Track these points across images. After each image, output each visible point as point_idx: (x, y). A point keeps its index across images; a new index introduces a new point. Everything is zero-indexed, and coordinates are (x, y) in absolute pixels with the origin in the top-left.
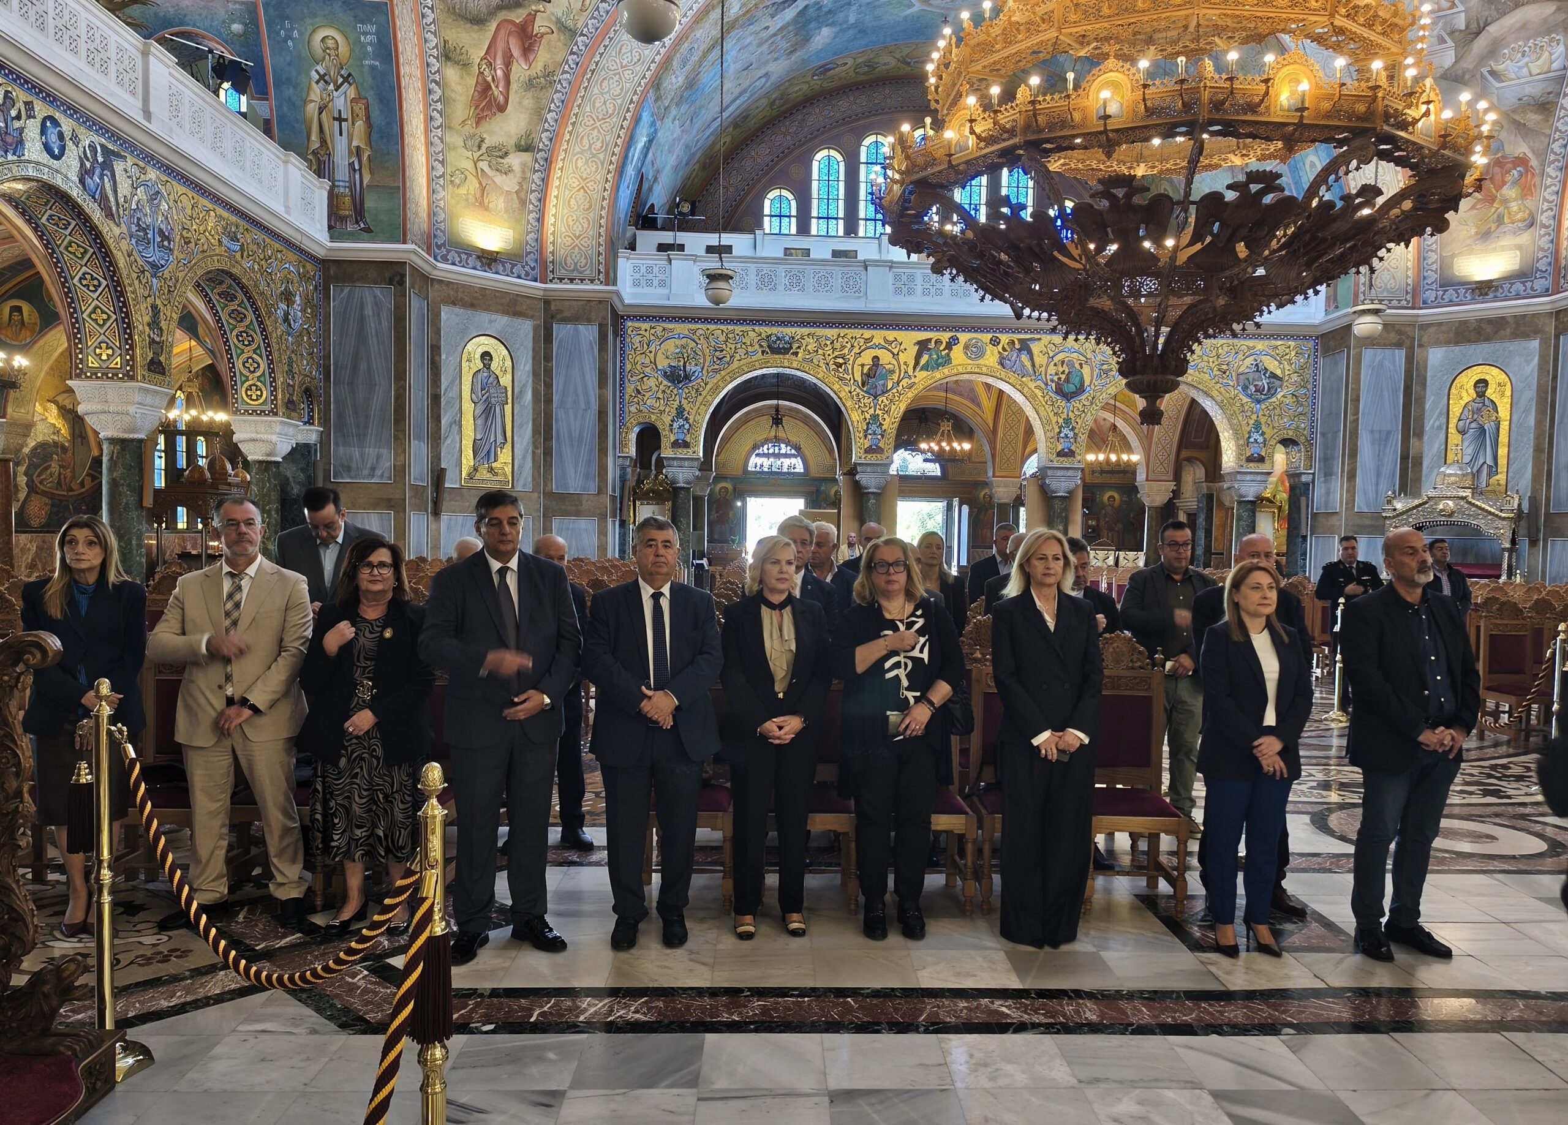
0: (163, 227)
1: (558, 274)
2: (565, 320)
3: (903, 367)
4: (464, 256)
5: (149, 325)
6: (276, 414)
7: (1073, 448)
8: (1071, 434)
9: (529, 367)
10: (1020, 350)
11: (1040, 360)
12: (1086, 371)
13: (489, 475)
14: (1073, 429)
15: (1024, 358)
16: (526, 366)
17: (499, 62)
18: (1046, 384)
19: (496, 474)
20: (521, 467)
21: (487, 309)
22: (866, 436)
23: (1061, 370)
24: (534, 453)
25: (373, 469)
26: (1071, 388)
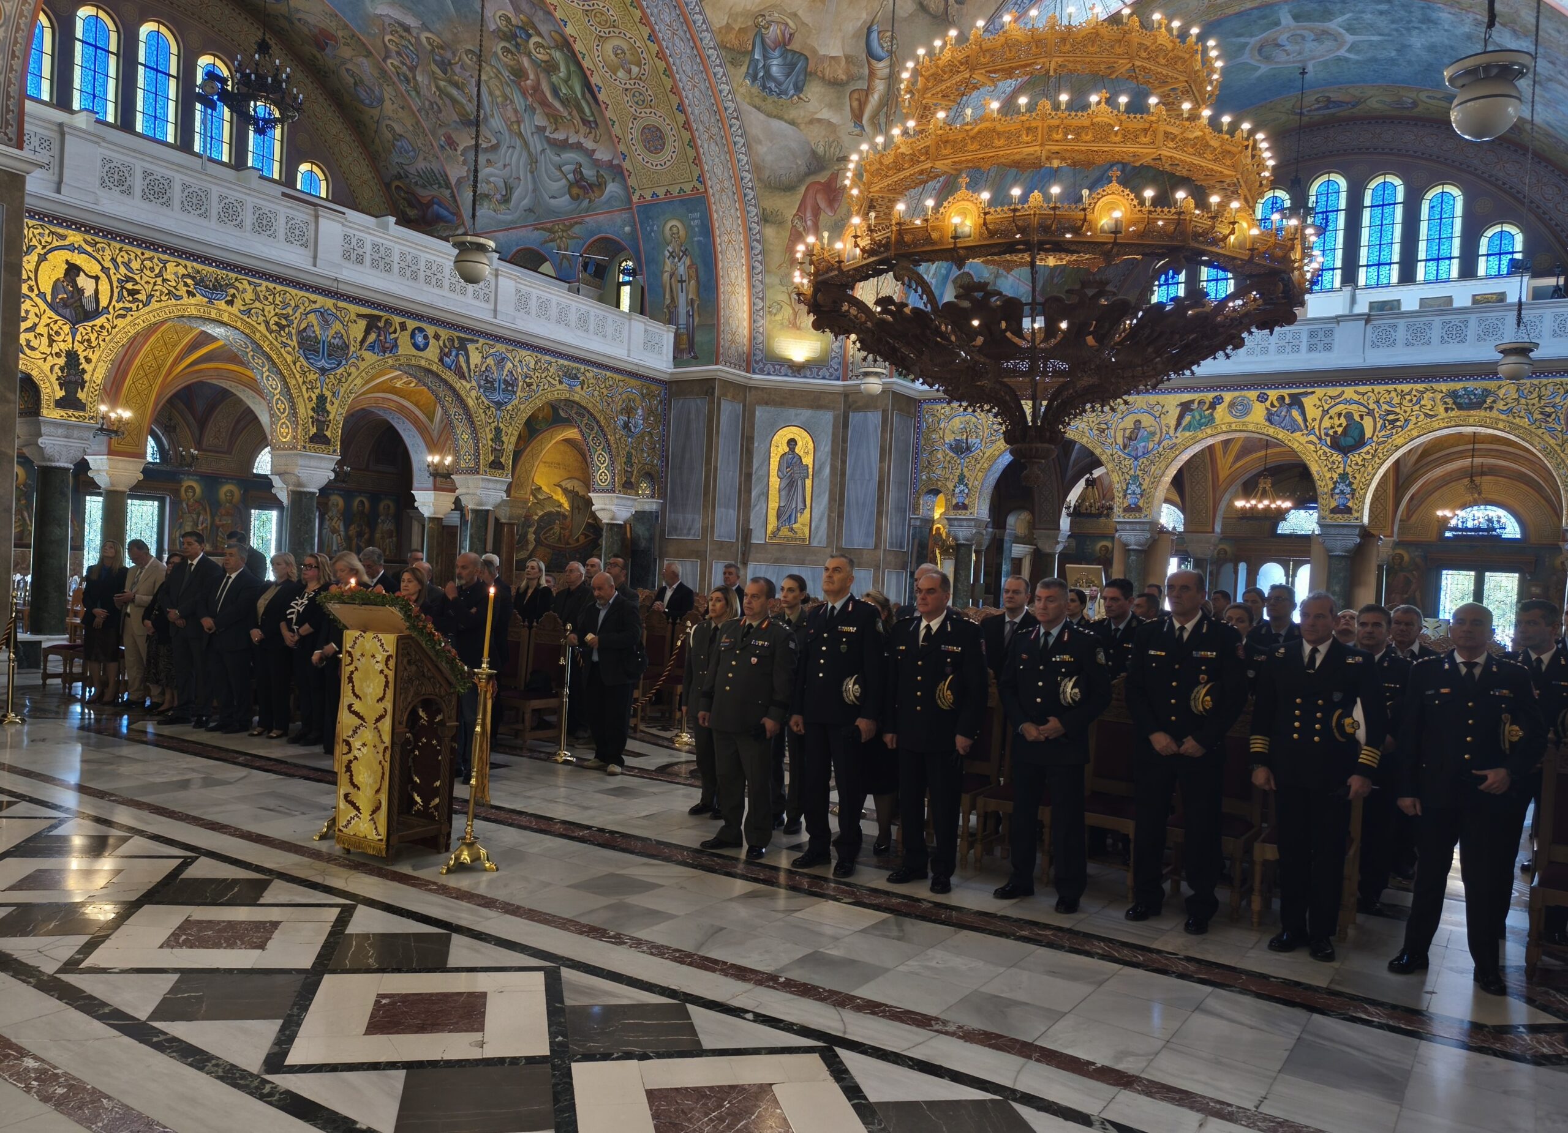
0: (508, 379)
1: (856, 372)
2: (858, 409)
3: (1164, 429)
4: (777, 367)
5: (492, 440)
6: (614, 492)
7: (1350, 504)
8: (1348, 490)
9: (828, 448)
10: (1290, 405)
11: (1312, 412)
12: (1368, 423)
13: (790, 534)
14: (1351, 484)
15: (1295, 413)
16: (826, 448)
17: (809, 214)
18: (1320, 439)
19: (796, 533)
20: (817, 527)
21: (795, 406)
22: (1125, 496)
23: (1337, 422)
24: (829, 516)
25: (690, 529)
26: (1350, 441)
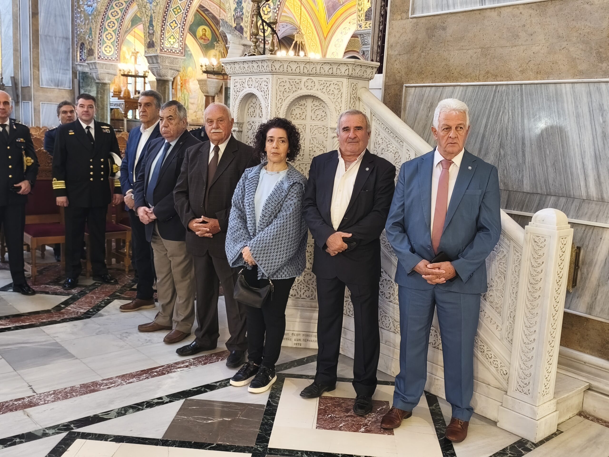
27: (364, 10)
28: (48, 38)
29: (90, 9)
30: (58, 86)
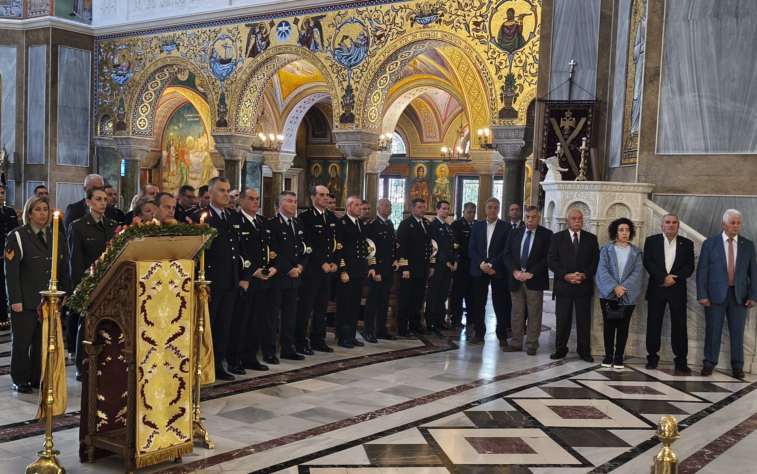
27: (497, 109)
28: (67, 109)
29: (122, 79)
30: (75, 163)
